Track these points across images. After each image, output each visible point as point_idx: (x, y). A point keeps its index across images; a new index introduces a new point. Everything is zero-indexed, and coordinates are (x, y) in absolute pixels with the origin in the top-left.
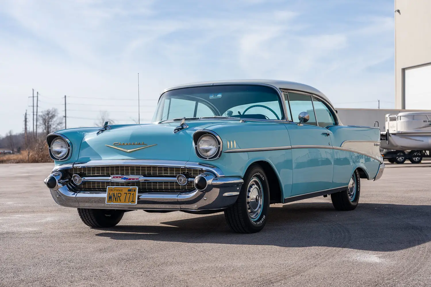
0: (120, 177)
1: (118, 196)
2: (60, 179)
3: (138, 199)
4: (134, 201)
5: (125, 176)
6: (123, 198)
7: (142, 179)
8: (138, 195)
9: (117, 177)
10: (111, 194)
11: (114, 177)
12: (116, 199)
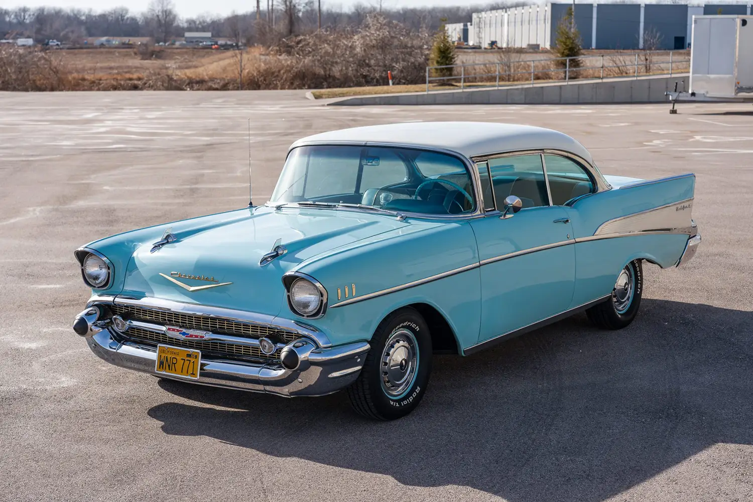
0: (178, 331)
1: (173, 363)
2: (98, 320)
3: (201, 369)
4: (194, 374)
5: (184, 330)
6: (179, 366)
7: (208, 336)
8: (201, 363)
9: (174, 330)
10: (162, 358)
11: (169, 329)
12: (169, 366)
